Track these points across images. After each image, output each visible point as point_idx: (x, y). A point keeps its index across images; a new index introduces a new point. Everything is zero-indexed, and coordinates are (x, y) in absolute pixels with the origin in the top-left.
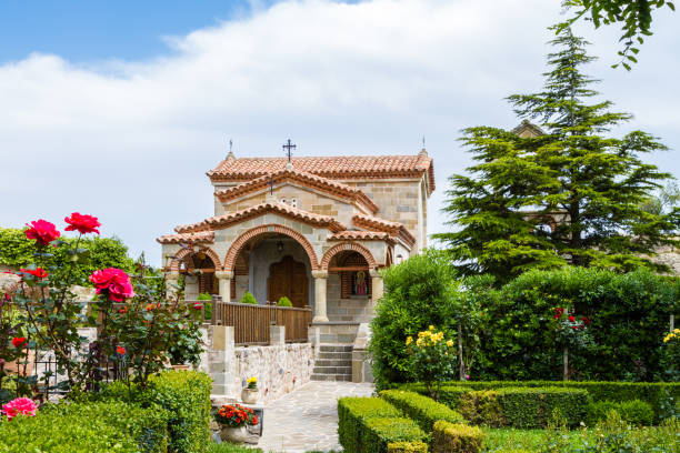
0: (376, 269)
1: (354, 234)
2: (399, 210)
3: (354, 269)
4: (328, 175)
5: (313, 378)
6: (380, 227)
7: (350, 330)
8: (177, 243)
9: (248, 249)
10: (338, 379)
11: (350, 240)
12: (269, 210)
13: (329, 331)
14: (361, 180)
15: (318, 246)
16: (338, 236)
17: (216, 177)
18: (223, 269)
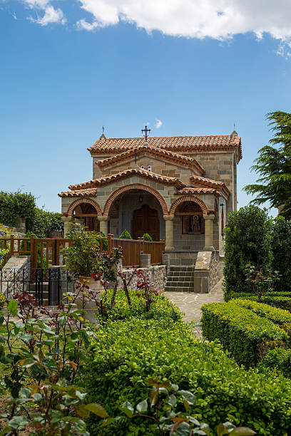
0: (208, 214)
1: (193, 190)
2: (220, 173)
3: (191, 214)
4: (170, 149)
5: (167, 290)
6: (209, 185)
7: (191, 256)
8: (72, 197)
9: (119, 201)
10: (185, 290)
11: (190, 194)
12: (134, 174)
13: (176, 257)
14: (193, 152)
15: (167, 198)
16: (181, 191)
17: (93, 152)
18: (103, 214)
